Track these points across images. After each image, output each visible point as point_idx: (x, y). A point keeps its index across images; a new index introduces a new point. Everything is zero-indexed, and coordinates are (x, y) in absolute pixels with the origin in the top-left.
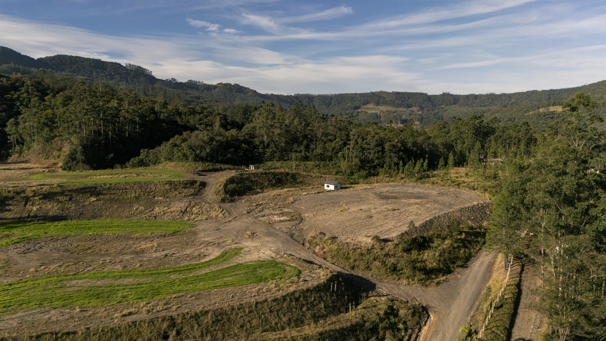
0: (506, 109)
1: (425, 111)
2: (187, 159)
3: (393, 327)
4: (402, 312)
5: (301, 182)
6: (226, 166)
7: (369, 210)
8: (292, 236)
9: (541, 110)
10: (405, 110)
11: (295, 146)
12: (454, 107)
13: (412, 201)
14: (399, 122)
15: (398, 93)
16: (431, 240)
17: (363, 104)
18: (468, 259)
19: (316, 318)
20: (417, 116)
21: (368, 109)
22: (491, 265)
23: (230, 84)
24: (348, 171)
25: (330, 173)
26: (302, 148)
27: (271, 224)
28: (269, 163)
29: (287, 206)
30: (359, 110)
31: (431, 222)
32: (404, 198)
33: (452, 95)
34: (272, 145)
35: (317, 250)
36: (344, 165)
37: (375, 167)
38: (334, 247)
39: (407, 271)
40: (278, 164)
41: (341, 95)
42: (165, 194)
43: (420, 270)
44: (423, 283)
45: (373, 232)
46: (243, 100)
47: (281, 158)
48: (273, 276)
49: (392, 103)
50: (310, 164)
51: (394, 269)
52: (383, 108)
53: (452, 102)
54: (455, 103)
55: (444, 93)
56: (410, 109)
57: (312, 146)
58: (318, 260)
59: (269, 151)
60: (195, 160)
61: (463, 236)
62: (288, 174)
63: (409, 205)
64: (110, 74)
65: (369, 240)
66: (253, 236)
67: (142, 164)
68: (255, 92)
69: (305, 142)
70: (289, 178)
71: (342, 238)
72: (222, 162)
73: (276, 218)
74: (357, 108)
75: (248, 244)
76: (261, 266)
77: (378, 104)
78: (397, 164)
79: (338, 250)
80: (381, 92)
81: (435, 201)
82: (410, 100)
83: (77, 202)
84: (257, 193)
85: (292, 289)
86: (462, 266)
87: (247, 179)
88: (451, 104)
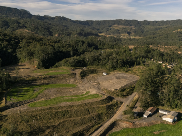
0: (167, 29)
1: (137, 27)
2: (69, 66)
3: (117, 105)
4: (119, 103)
5: (97, 72)
6: (78, 68)
7: (114, 82)
8: (98, 88)
9: (178, 30)
10: (129, 27)
11: (95, 62)
12: (148, 26)
13: (123, 79)
14: (126, 33)
15: (127, 20)
16: (125, 89)
17: (113, 25)
18: (132, 93)
19: (105, 103)
20: (133, 30)
21: (115, 27)
22: (136, 94)
23: (61, 17)
24: (109, 69)
25: (104, 69)
26: (97, 62)
27: (93, 85)
28: (89, 66)
29: (96, 80)
30: (111, 27)
31: (126, 85)
32: (122, 78)
33: (147, 21)
34: (89, 62)
35: (104, 91)
36: (108, 67)
37: (116, 67)
38: (107, 91)
39: (120, 96)
40: (91, 66)
41: (104, 21)
42: (68, 77)
43: (123, 95)
44: (123, 98)
45: (114, 88)
46: (66, 23)
47: (92, 65)
48: (98, 97)
49: (124, 24)
50: (99, 66)
51: (118, 95)
52: (121, 26)
53: (147, 24)
54: (148, 24)
55: (144, 20)
56: (131, 27)
57: (100, 62)
58: (104, 94)
59: (89, 63)
60: (71, 66)
61: (132, 88)
62: (94, 70)
63: (122, 80)
64: (14, 13)
65: (114, 90)
66: (91, 88)
67: (57, 67)
68: (70, 20)
69: (98, 61)
70: (94, 71)
71: (108, 89)
72: (77, 67)
73: (94, 84)
74: (111, 26)
75: (90, 90)
76: (95, 95)
77: (118, 24)
78: (121, 67)
79: (108, 92)
80: (120, 20)
81: (128, 79)
82: (131, 23)
83: (50, 80)
84: (88, 76)
85: (101, 99)
86: (131, 95)
87: (85, 72)
88: (147, 25)
